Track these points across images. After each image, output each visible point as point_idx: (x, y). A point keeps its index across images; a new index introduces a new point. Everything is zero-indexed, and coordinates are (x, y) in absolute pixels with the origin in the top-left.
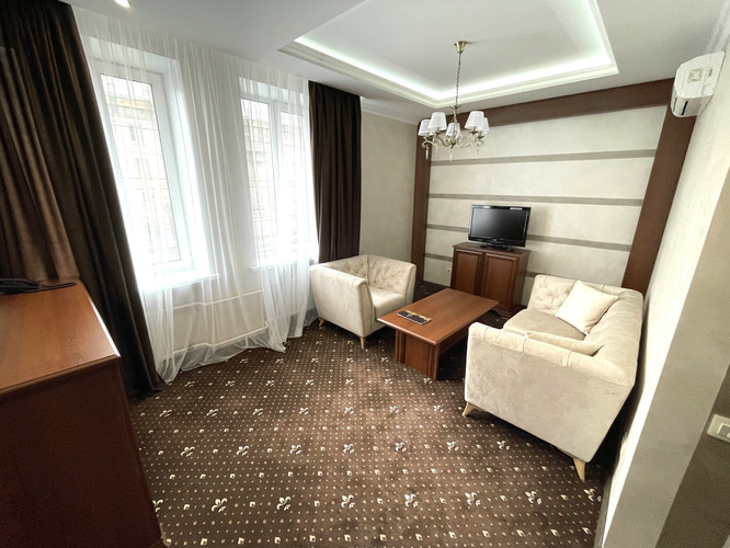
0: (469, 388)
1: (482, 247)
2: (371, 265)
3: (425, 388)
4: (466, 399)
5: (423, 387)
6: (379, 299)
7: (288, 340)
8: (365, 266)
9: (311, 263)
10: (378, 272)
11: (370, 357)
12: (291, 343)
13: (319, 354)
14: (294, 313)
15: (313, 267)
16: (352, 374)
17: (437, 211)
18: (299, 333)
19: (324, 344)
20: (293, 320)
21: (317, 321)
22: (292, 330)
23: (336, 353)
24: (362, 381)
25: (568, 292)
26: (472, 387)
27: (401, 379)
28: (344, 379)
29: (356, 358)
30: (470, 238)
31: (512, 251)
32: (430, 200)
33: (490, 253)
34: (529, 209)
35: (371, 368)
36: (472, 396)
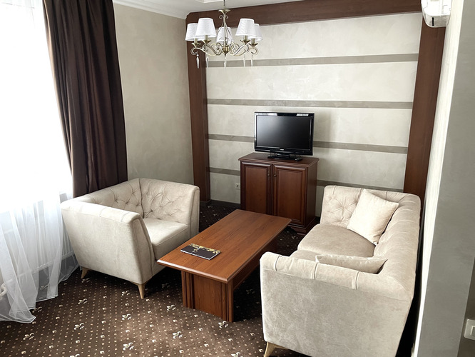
0: (267, 326)
1: (270, 158)
2: (145, 190)
3: (220, 333)
4: (266, 338)
5: (219, 333)
6: (158, 233)
7: (37, 304)
8: (138, 193)
9: (63, 198)
10: (154, 200)
11: (152, 308)
12: (44, 309)
13: (84, 316)
14: (43, 266)
15: (65, 205)
16: (131, 334)
17: (219, 120)
18: (52, 293)
19: (91, 302)
20: (43, 277)
21: (78, 271)
22: (42, 290)
23: (107, 312)
24: (145, 341)
25: (356, 202)
26: (270, 325)
27: (191, 328)
28: (120, 345)
29: (134, 313)
30: (257, 149)
31: (300, 161)
32: (209, 106)
33: (279, 165)
34: (313, 115)
35: (154, 322)
36: (271, 334)
